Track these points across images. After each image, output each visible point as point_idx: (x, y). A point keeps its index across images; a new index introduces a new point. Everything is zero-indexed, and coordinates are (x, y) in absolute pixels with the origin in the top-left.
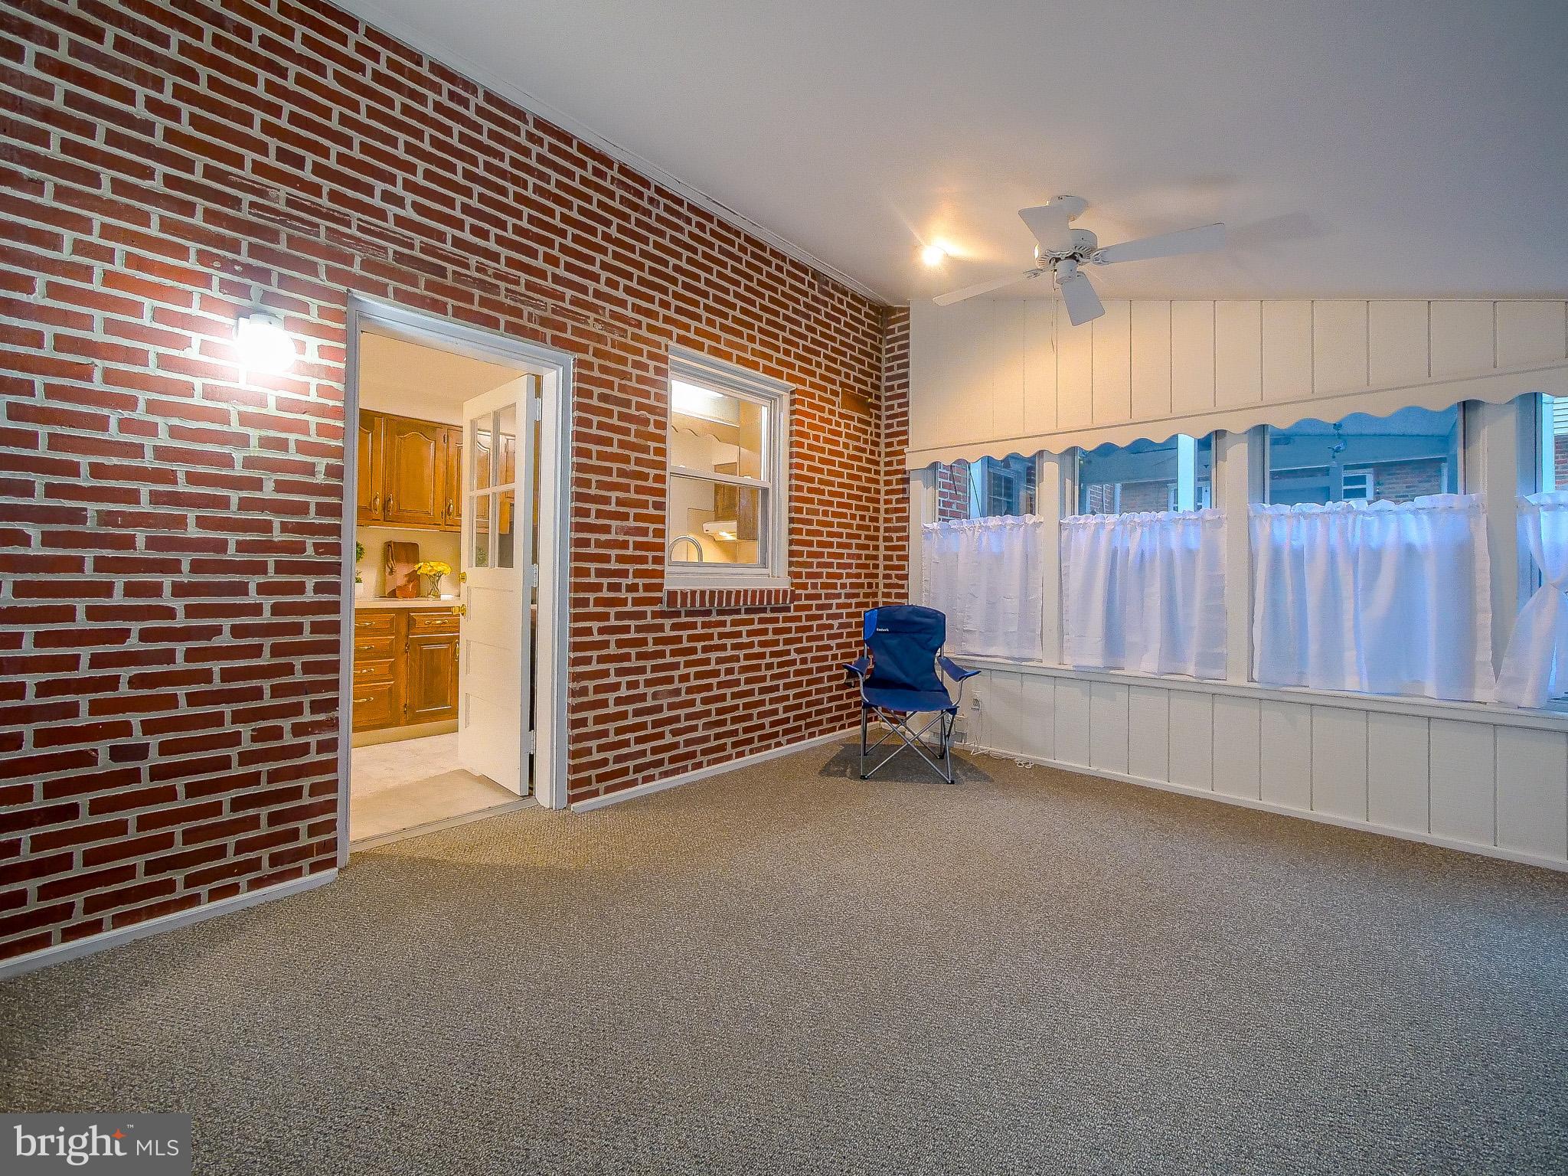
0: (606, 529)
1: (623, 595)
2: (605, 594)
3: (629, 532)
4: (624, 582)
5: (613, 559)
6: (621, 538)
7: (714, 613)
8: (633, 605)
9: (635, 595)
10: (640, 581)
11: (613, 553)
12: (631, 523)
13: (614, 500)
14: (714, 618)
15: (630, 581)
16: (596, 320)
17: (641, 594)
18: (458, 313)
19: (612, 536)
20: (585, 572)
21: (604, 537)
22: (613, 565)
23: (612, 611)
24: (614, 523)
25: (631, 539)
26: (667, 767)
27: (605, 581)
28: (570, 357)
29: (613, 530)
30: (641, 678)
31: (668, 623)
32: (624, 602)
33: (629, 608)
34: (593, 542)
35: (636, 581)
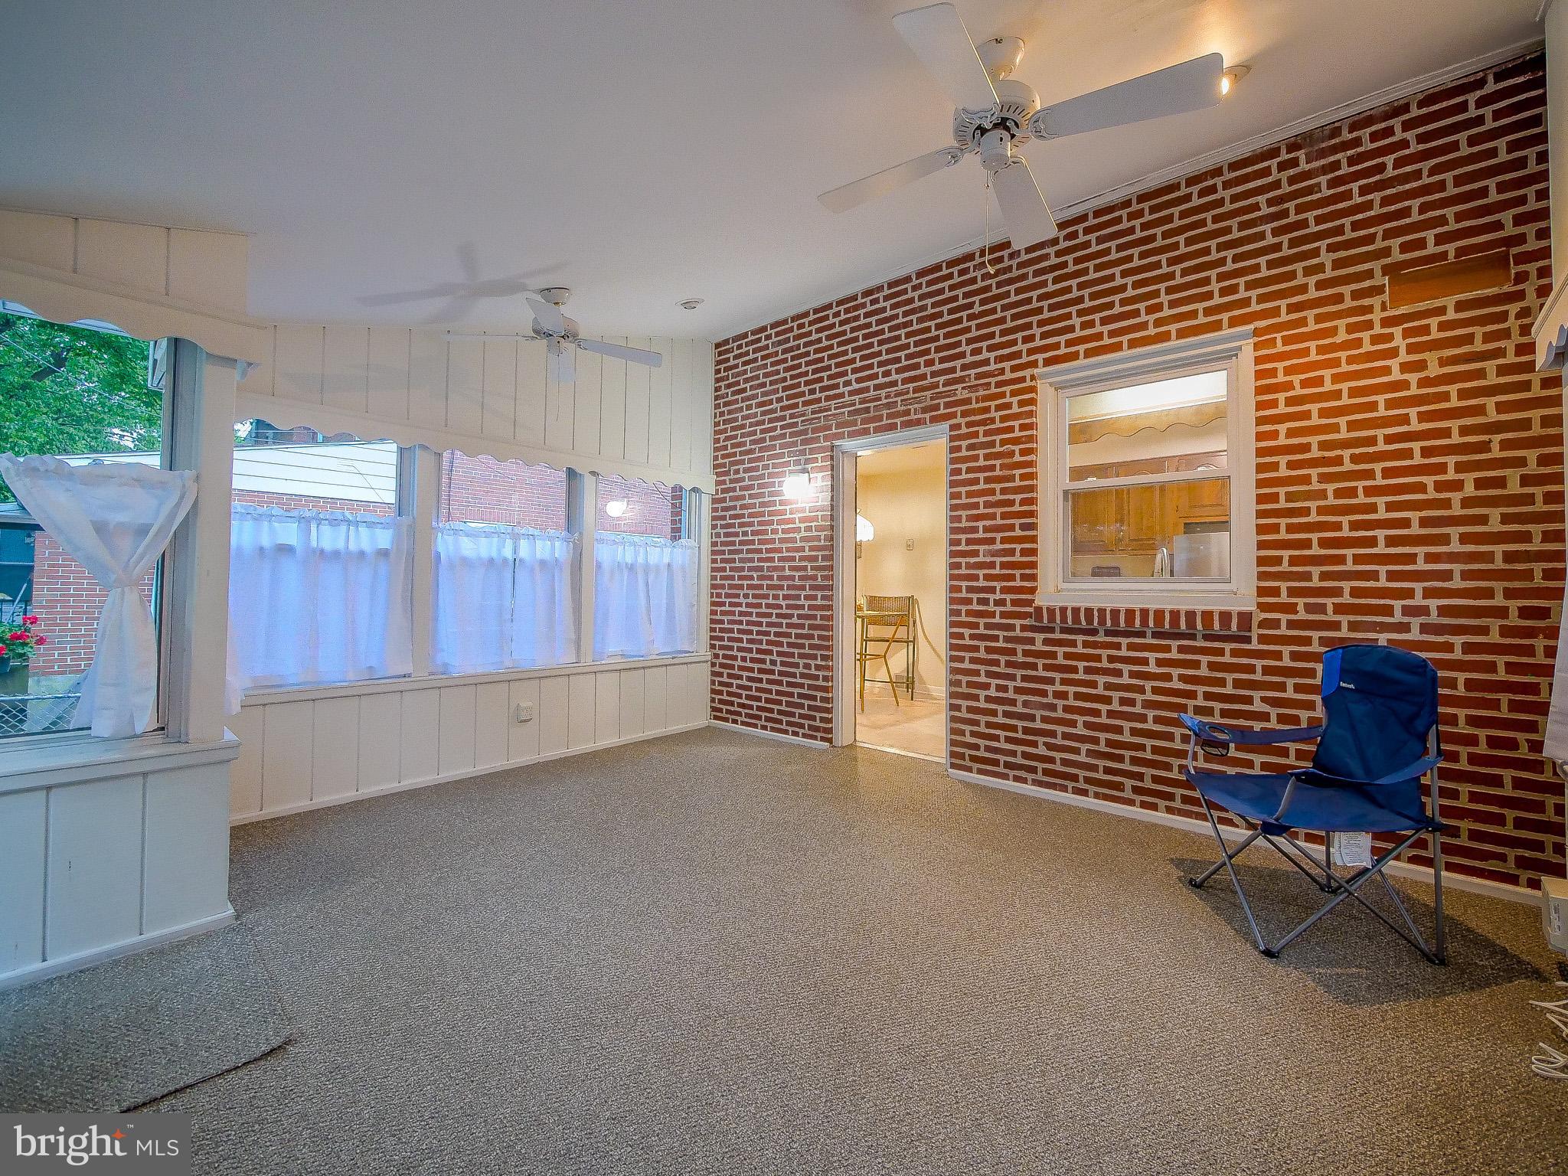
0: (975, 553)
1: (991, 608)
2: (975, 607)
3: (995, 554)
4: (992, 597)
5: (981, 577)
6: (988, 559)
7: (1101, 633)
8: (1001, 618)
9: (1003, 609)
10: (1008, 597)
11: (981, 573)
12: (998, 546)
13: (981, 529)
14: (1101, 638)
15: (998, 596)
16: (963, 388)
17: (1009, 608)
18: (877, 430)
19: (981, 559)
20: (959, 589)
21: (972, 560)
22: (982, 583)
23: (982, 621)
24: (982, 548)
25: (998, 560)
26: (1040, 776)
27: (975, 596)
28: (945, 426)
29: (981, 554)
30: (1011, 684)
31: (1039, 637)
32: (992, 615)
33: (997, 620)
34: (964, 565)
35: (1003, 596)
